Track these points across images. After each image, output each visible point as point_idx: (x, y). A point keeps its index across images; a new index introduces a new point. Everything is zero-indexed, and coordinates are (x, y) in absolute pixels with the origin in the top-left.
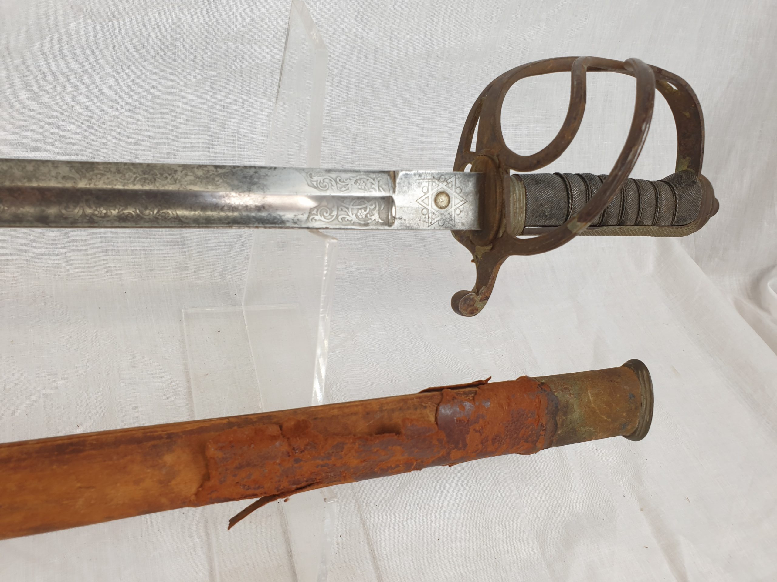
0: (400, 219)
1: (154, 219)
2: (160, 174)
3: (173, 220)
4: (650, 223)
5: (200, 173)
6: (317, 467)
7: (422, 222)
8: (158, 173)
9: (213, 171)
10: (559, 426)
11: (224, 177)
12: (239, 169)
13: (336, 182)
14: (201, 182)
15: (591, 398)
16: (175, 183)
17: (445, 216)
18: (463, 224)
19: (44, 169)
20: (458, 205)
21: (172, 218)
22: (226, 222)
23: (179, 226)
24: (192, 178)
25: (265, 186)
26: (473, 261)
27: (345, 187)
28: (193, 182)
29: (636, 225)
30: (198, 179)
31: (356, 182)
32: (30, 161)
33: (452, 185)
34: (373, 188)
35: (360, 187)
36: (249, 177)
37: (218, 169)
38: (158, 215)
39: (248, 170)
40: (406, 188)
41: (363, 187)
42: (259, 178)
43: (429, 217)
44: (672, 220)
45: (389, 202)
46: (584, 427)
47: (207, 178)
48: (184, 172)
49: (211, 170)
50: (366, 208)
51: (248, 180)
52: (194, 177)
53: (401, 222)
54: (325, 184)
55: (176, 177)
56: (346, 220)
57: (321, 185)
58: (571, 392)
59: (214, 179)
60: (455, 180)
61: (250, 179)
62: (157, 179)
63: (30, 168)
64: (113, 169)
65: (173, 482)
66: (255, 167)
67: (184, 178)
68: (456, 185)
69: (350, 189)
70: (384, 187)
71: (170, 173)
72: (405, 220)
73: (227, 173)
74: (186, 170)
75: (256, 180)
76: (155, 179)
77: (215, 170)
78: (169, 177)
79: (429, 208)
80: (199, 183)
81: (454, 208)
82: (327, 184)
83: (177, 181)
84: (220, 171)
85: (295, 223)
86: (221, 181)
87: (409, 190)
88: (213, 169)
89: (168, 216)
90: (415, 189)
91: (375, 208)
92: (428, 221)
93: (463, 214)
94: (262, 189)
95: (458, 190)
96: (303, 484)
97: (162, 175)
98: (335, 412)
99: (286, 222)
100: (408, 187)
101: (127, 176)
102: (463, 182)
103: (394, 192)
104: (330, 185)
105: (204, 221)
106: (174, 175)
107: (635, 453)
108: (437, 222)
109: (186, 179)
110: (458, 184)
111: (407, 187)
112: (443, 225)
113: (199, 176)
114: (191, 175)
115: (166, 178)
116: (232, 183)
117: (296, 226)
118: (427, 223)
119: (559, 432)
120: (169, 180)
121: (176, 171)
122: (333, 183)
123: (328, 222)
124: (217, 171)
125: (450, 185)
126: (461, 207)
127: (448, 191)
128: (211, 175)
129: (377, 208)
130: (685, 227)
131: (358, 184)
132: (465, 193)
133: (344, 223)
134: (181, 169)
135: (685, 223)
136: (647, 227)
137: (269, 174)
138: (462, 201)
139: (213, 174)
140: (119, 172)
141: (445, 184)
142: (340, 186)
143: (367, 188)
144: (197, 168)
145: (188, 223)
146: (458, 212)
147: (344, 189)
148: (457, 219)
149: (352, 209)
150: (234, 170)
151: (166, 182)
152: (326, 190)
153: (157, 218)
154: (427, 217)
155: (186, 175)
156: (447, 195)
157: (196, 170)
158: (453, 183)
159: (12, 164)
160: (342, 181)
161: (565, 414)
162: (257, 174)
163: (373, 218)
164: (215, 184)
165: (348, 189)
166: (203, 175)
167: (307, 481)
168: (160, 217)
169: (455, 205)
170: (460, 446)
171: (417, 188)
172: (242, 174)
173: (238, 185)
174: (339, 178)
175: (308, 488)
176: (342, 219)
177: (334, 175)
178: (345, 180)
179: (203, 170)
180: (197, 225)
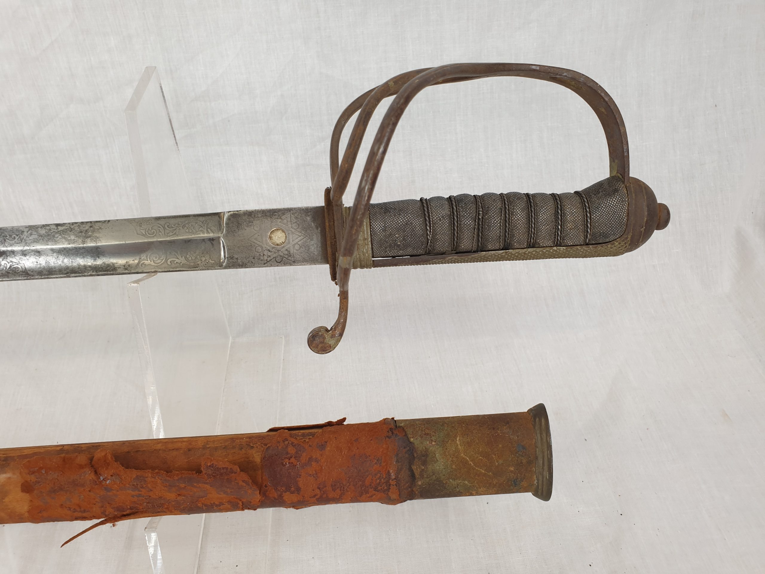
0: (232, 258)
1: (6, 273)
2: (9, 235)
3: (21, 273)
4: (550, 243)
5: (43, 232)
7: (257, 260)
8: (7, 235)
9: (54, 229)
10: (417, 476)
11: (63, 233)
12: (77, 225)
13: (164, 228)
14: (43, 240)
15: (459, 447)
16: (21, 242)
17: (282, 252)
20: (297, 240)
21: (21, 271)
22: (66, 272)
23: (25, 278)
24: (36, 236)
25: (98, 238)
27: (172, 232)
28: (36, 240)
29: (529, 246)
30: (40, 238)
31: (184, 226)
33: (287, 221)
34: (201, 230)
35: (187, 231)
36: (84, 232)
37: (59, 227)
38: (9, 270)
39: (84, 226)
41: (191, 231)
42: (93, 231)
43: (264, 255)
44: (585, 238)
45: (219, 242)
46: (454, 480)
47: (48, 235)
48: (29, 232)
49: (53, 229)
50: (196, 250)
51: (83, 234)
52: (38, 235)
53: (234, 261)
54: (152, 231)
55: (22, 237)
56: (175, 262)
57: (149, 232)
58: (433, 438)
59: (54, 236)
60: (291, 216)
61: (85, 233)
62: (7, 240)
65: (6, 500)
66: (91, 222)
67: (29, 238)
68: (292, 221)
69: (177, 233)
70: (213, 228)
71: (17, 234)
72: (237, 259)
73: (66, 229)
74: (32, 230)
75: (90, 233)
76: (5, 240)
77: (56, 228)
78: (17, 238)
79: (264, 246)
80: (42, 240)
81: (292, 243)
82: (155, 231)
83: (23, 241)
84: (60, 228)
85: (126, 269)
86: (60, 237)
87: (239, 230)
88: (54, 227)
89: (18, 271)
90: (246, 228)
91: (205, 249)
92: (264, 258)
93: (303, 249)
94: (95, 241)
95: (295, 226)
96: (128, 512)
97: (11, 236)
98: (159, 446)
99: (117, 269)
100: (238, 227)
102: (299, 217)
103: (223, 232)
104: (158, 231)
105: (47, 273)
106: (21, 235)
107: (621, 515)
108: (274, 259)
109: (30, 238)
110: (294, 220)
111: (236, 227)
112: (281, 261)
113: (42, 235)
114: (35, 234)
115: (15, 238)
116: (69, 238)
117: (127, 271)
118: (262, 260)
119: (420, 483)
120: (16, 240)
121: (23, 232)
122: (162, 229)
123: (157, 266)
124: (57, 229)
125: (285, 221)
126: (302, 242)
127: (283, 227)
128: (51, 233)
129: (207, 249)
130: (609, 245)
131: (185, 228)
132: (303, 228)
133: (173, 265)
134: (27, 229)
135: (608, 240)
136: (548, 249)
137: (102, 227)
138: (300, 236)
139: (54, 231)
141: (280, 220)
142: (168, 231)
143: (194, 231)
144: (41, 228)
145: (33, 276)
146: (297, 247)
147: (171, 234)
148: (297, 255)
149: (181, 252)
150: (72, 227)
151: (13, 242)
152: (154, 236)
153: (8, 273)
154: (262, 255)
155: (31, 234)
156: (282, 232)
157: (39, 229)
158: (288, 219)
160: (170, 226)
161: (424, 463)
162: (92, 228)
163: (203, 259)
164: (55, 240)
165: (175, 234)
166: (45, 234)
168: (11, 272)
169: (293, 241)
170: (293, 489)
171: (247, 226)
172: (78, 229)
173: (74, 240)
174: (168, 224)
175: (132, 516)
176: (171, 262)
177: (164, 222)
178: (173, 226)
179: (46, 229)
180: (40, 277)
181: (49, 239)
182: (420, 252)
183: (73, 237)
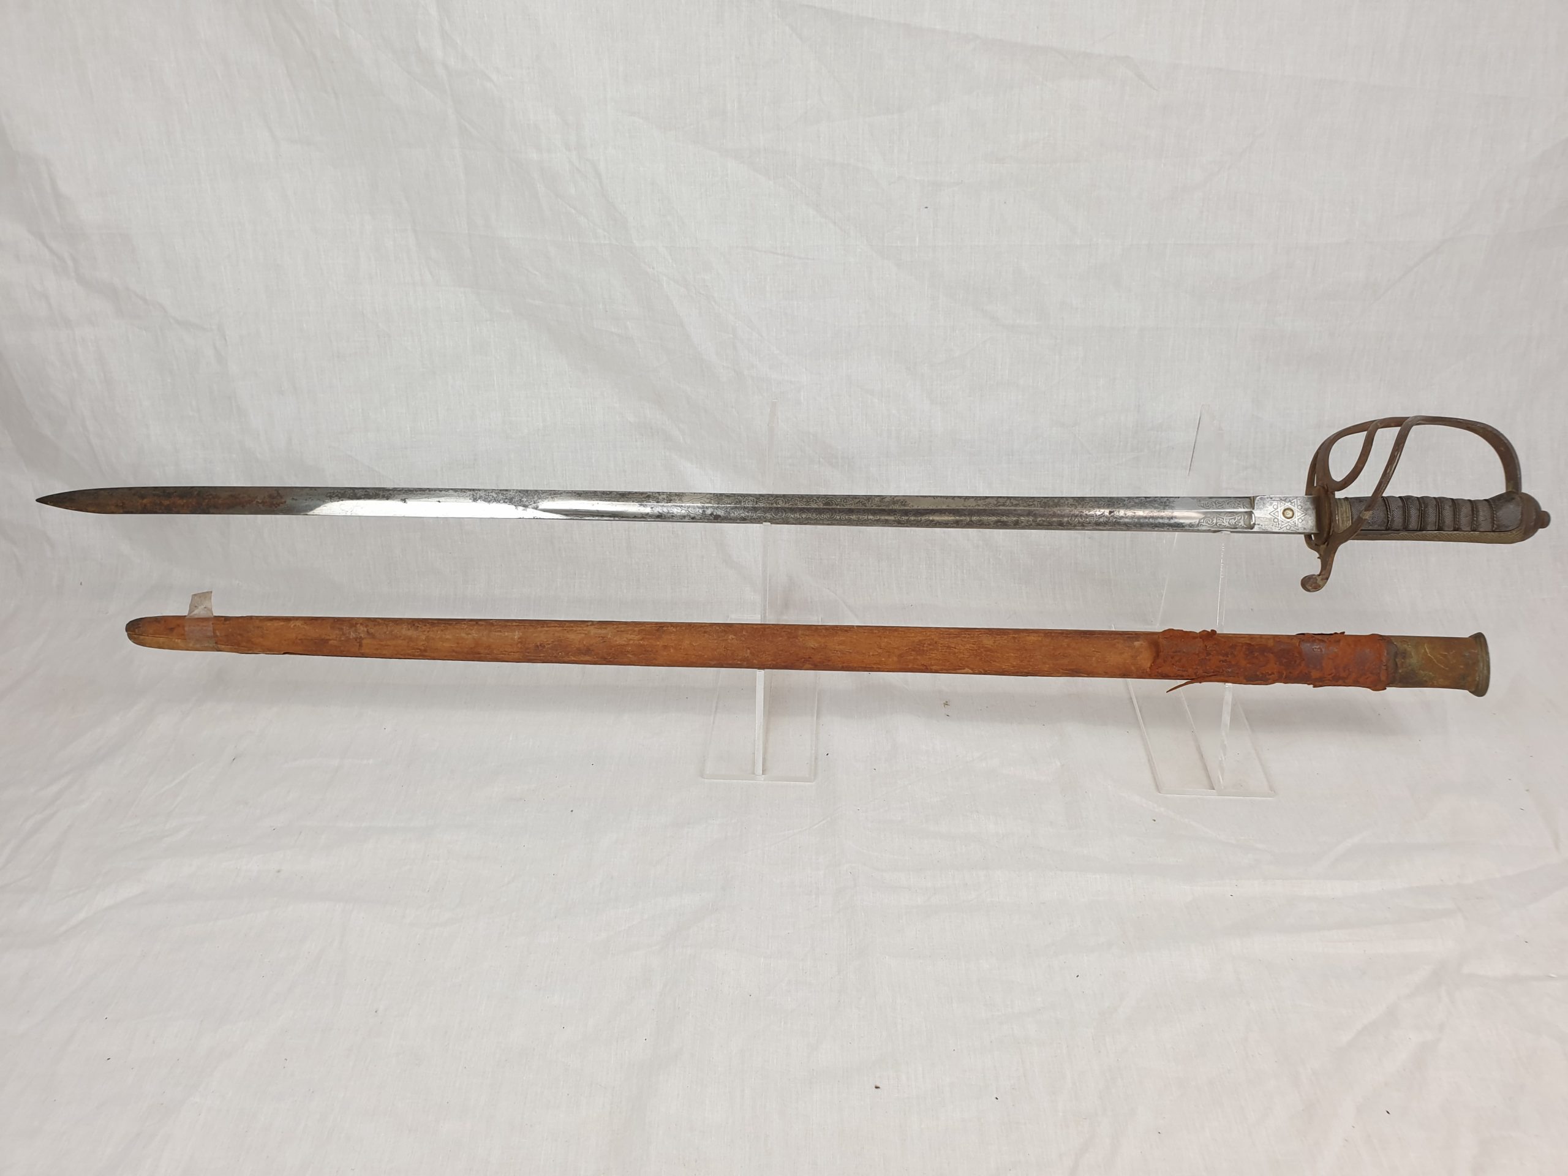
0: (1259, 525)
4: (1469, 529)
5: (1137, 501)
6: (1220, 662)
7: (1276, 527)
10: (1399, 666)
11: (1150, 503)
12: (1158, 498)
15: (1427, 650)
17: (1291, 523)
18: (1305, 529)
19: (1062, 501)
20: (1300, 516)
24: (1133, 503)
25: (1172, 507)
26: (1318, 558)
29: (1455, 530)
31: (1228, 504)
32: (1056, 498)
34: (1240, 506)
35: (1231, 506)
36: (1164, 502)
39: (1164, 499)
40: (1261, 506)
41: (1233, 506)
42: (1170, 503)
44: (1492, 527)
45: (1250, 514)
46: (1423, 671)
47: (1141, 503)
49: (1143, 500)
50: (1235, 518)
51: (1163, 504)
53: (1260, 527)
54: (1208, 505)
56: (1222, 525)
57: (1206, 505)
59: (1145, 504)
60: (1297, 501)
63: (1056, 500)
64: (1093, 500)
66: (1167, 497)
70: (1247, 505)
71: (1122, 502)
72: (1262, 526)
73: (1152, 501)
75: (1168, 504)
76: (1115, 505)
77: (1145, 500)
79: (1279, 518)
81: (1297, 518)
82: (1210, 505)
83: (1126, 506)
84: (1148, 500)
85: (1191, 527)
86: (1148, 505)
87: (1264, 508)
90: (1270, 507)
91: (1241, 518)
92: (1280, 526)
93: (1304, 522)
94: (1170, 508)
95: (1300, 507)
96: (1211, 674)
99: (1186, 527)
100: (1263, 506)
101: (1100, 503)
102: (1302, 502)
103: (1253, 509)
108: (1286, 527)
110: (1299, 503)
112: (1291, 529)
116: (1154, 506)
117: (1192, 529)
118: (1279, 528)
119: (1400, 671)
120: (1121, 505)
121: (1125, 500)
122: (1214, 504)
123: (1211, 527)
125: (1293, 504)
126: (1303, 518)
127: (1292, 507)
128: (1143, 502)
129: (1243, 518)
130: (1508, 532)
132: (1304, 509)
133: (1221, 527)
135: (1508, 530)
136: (1467, 533)
137: (1174, 500)
138: (1303, 514)
140: (1096, 501)
141: (1289, 502)
142: (1219, 506)
143: (1235, 507)
144: (1133, 499)
146: (1300, 521)
147: (1221, 507)
148: (1300, 525)
149: (1226, 519)
152: (1210, 508)
154: (1279, 524)
155: (1130, 502)
156: (1292, 510)
158: (1296, 503)
159: (1048, 499)
160: (1219, 503)
161: (1404, 658)
162: (1168, 501)
163: (1240, 524)
165: (1223, 507)
167: (1213, 672)
170: (1318, 667)
173: (1158, 507)
174: (1218, 501)
175: (1214, 678)
176: (1219, 525)
177: (1214, 500)
178: (1221, 502)
181: (1141, 506)
182: (1383, 528)
183: (1157, 505)
